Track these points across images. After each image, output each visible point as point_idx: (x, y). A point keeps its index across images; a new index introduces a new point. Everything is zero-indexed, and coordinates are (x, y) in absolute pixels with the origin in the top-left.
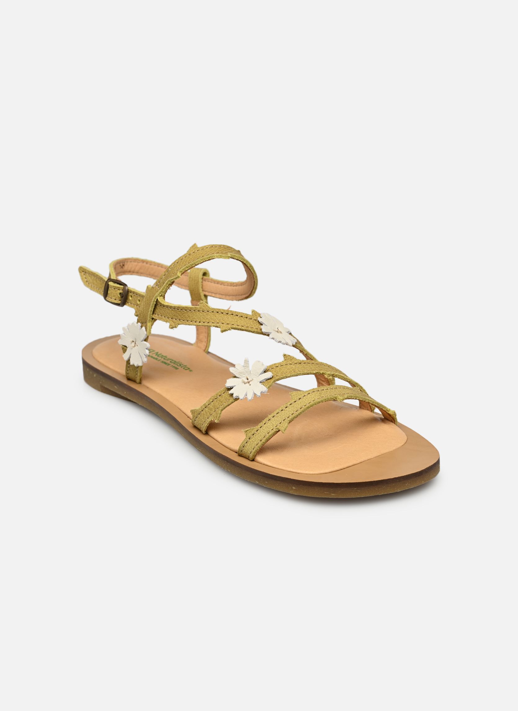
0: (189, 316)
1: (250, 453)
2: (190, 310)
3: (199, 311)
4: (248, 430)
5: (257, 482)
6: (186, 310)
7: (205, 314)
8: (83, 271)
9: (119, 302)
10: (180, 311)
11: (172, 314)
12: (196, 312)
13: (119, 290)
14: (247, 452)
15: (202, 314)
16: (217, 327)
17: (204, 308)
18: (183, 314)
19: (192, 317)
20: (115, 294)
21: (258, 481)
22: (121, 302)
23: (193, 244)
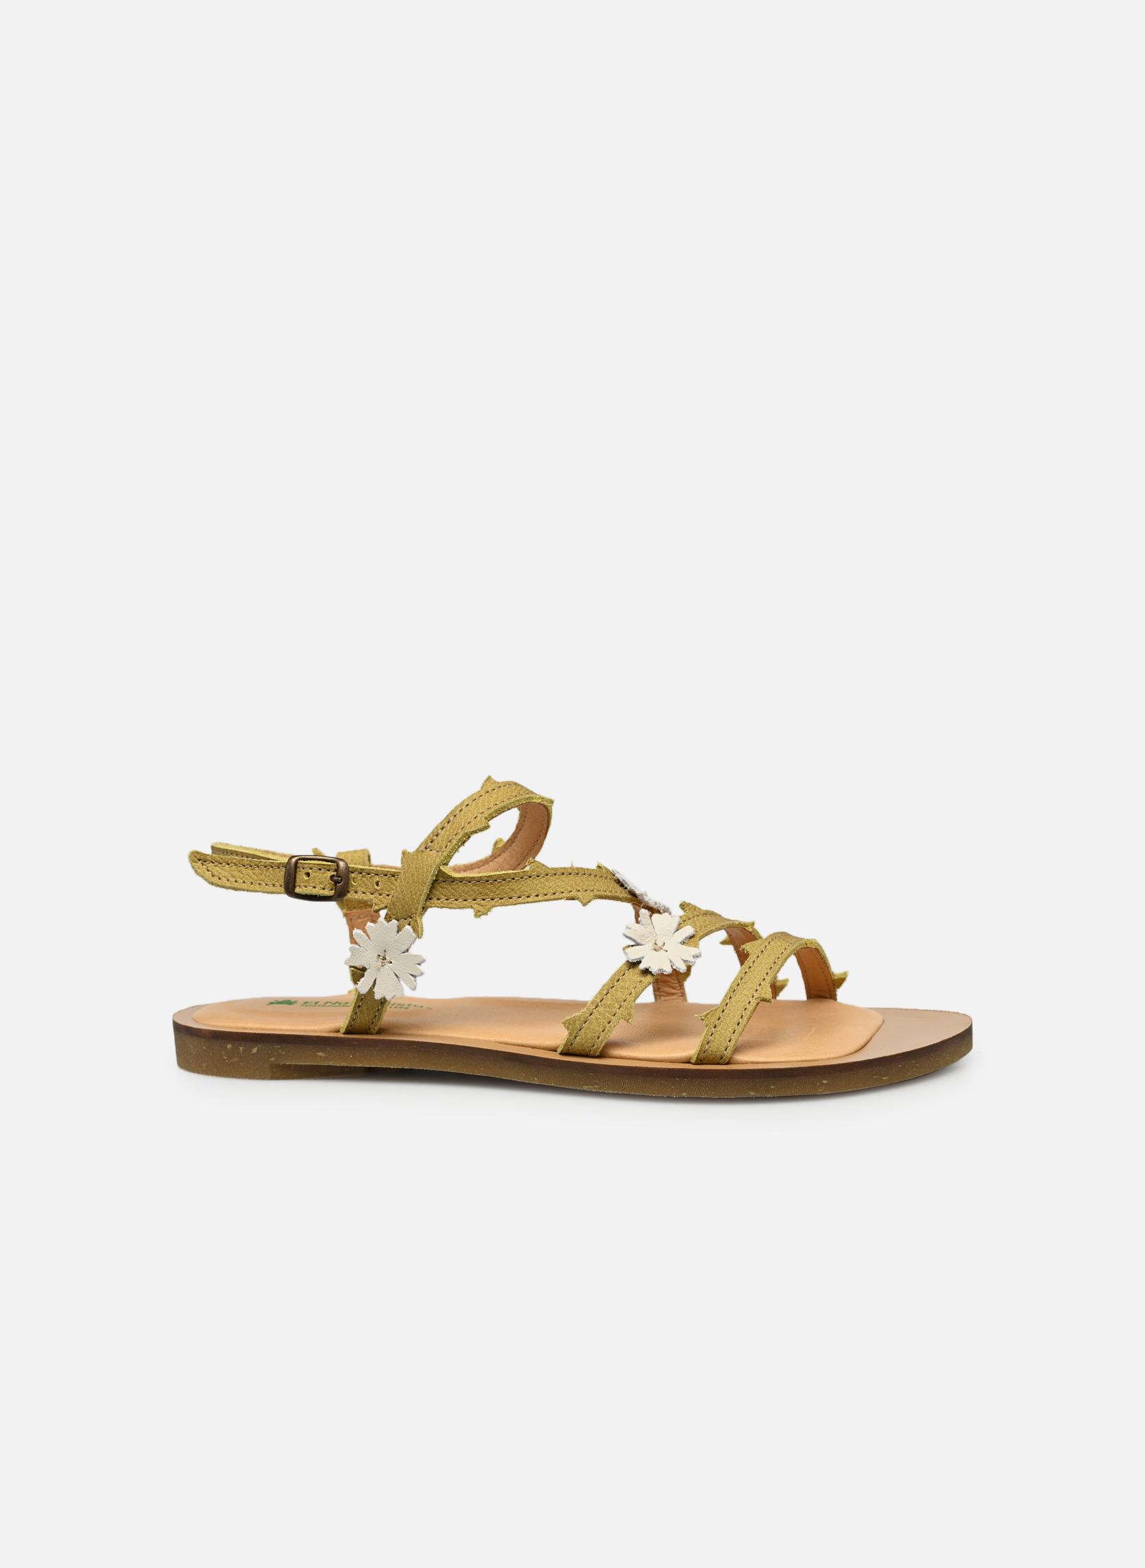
0: (513, 890)
1: (724, 1049)
2: (513, 879)
3: (530, 877)
4: (707, 1014)
5: (752, 1093)
6: (505, 880)
7: (542, 880)
8: (198, 859)
9: (332, 893)
10: (491, 884)
11: (475, 892)
12: (526, 879)
13: (329, 871)
14: (718, 1048)
15: (538, 882)
16: (573, 899)
17: (539, 869)
18: (498, 888)
19: (519, 889)
20: (323, 880)
21: (752, 1090)
22: (335, 893)
23: (485, 778)
